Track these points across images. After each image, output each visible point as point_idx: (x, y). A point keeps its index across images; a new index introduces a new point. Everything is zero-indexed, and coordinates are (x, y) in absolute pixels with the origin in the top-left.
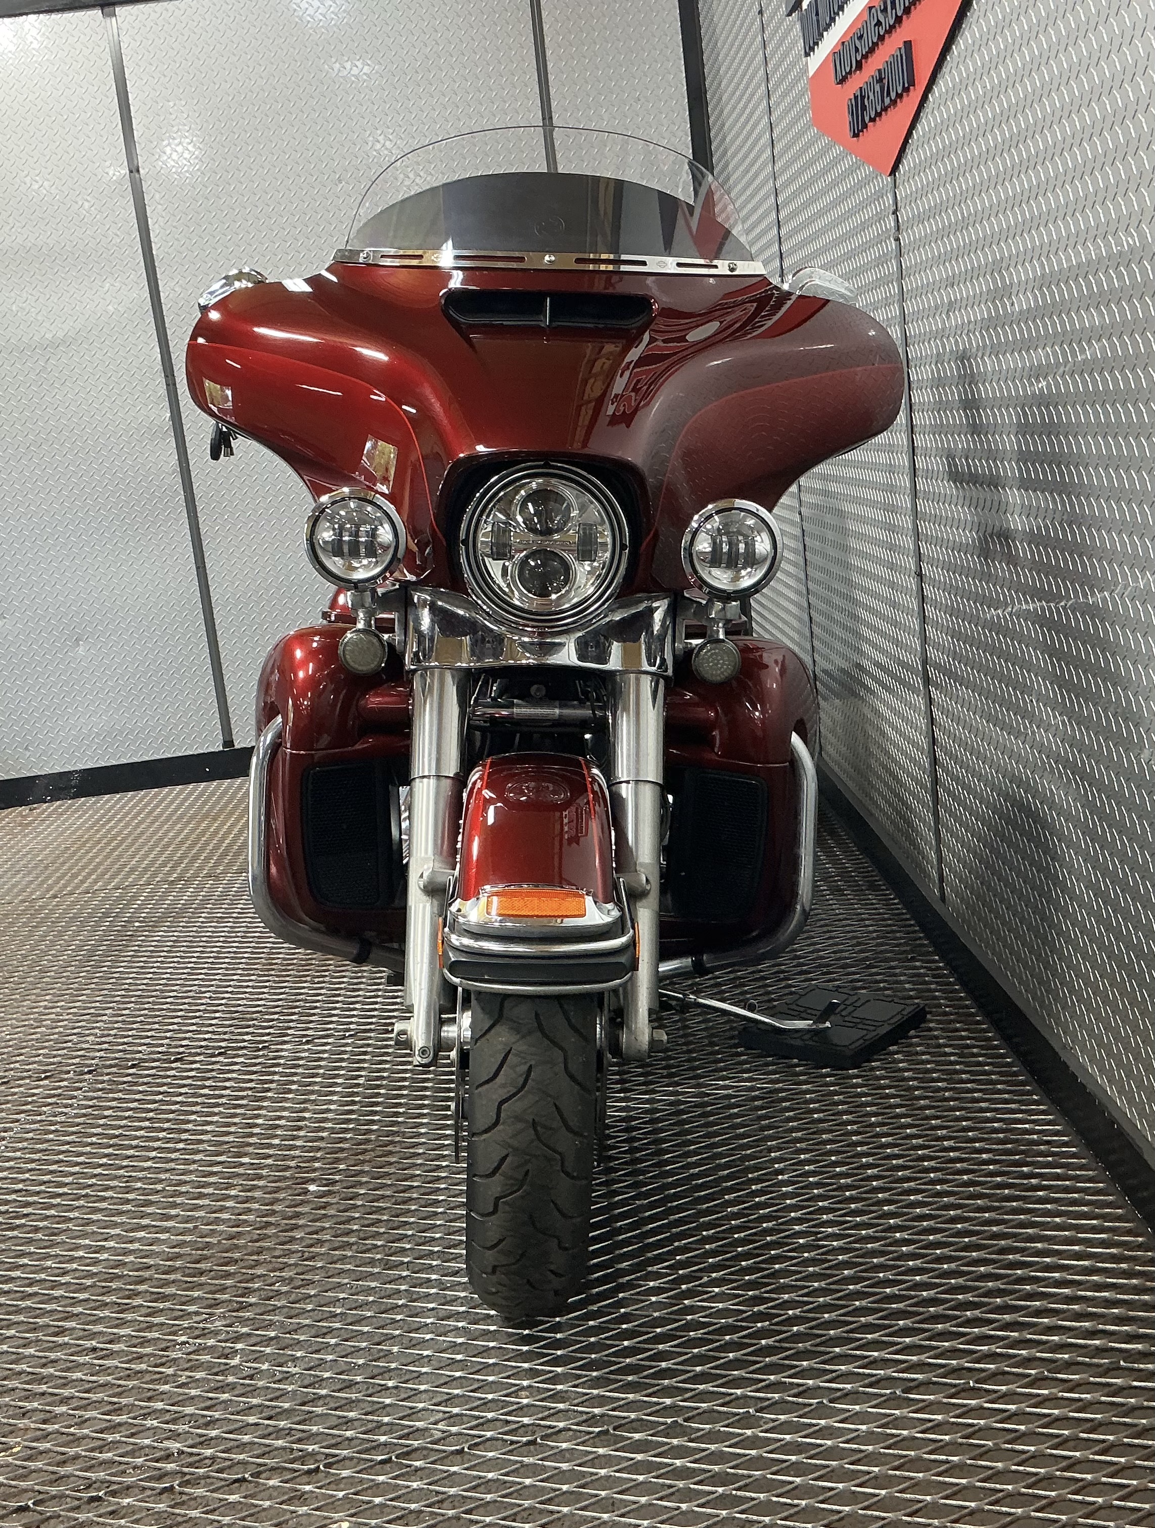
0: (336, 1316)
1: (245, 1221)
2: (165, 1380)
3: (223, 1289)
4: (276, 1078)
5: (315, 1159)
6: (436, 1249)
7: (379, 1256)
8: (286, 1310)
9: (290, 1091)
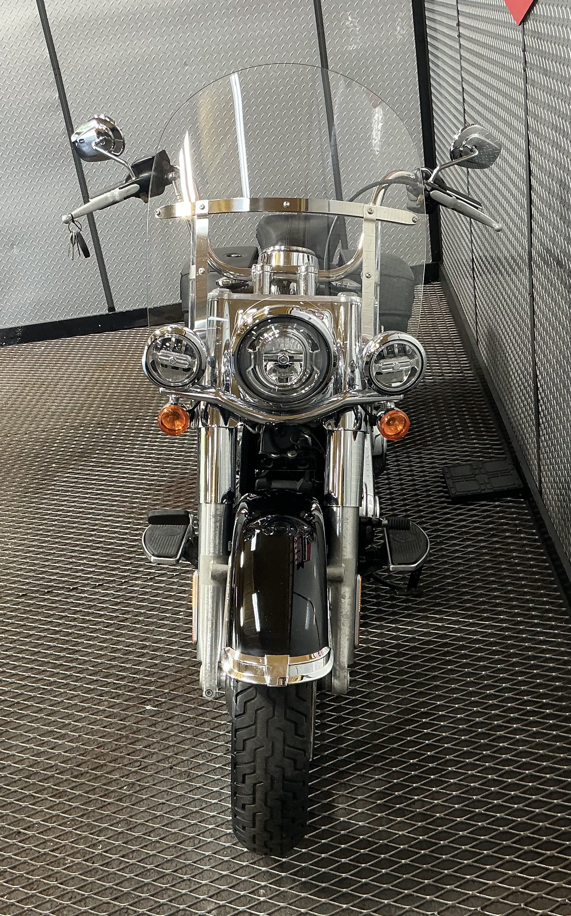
0: (157, 817)
1: (109, 733)
2: (57, 862)
3: (93, 790)
4: (132, 609)
5: (150, 683)
6: (217, 766)
7: (183, 769)
8: (129, 809)
9: (138, 622)
